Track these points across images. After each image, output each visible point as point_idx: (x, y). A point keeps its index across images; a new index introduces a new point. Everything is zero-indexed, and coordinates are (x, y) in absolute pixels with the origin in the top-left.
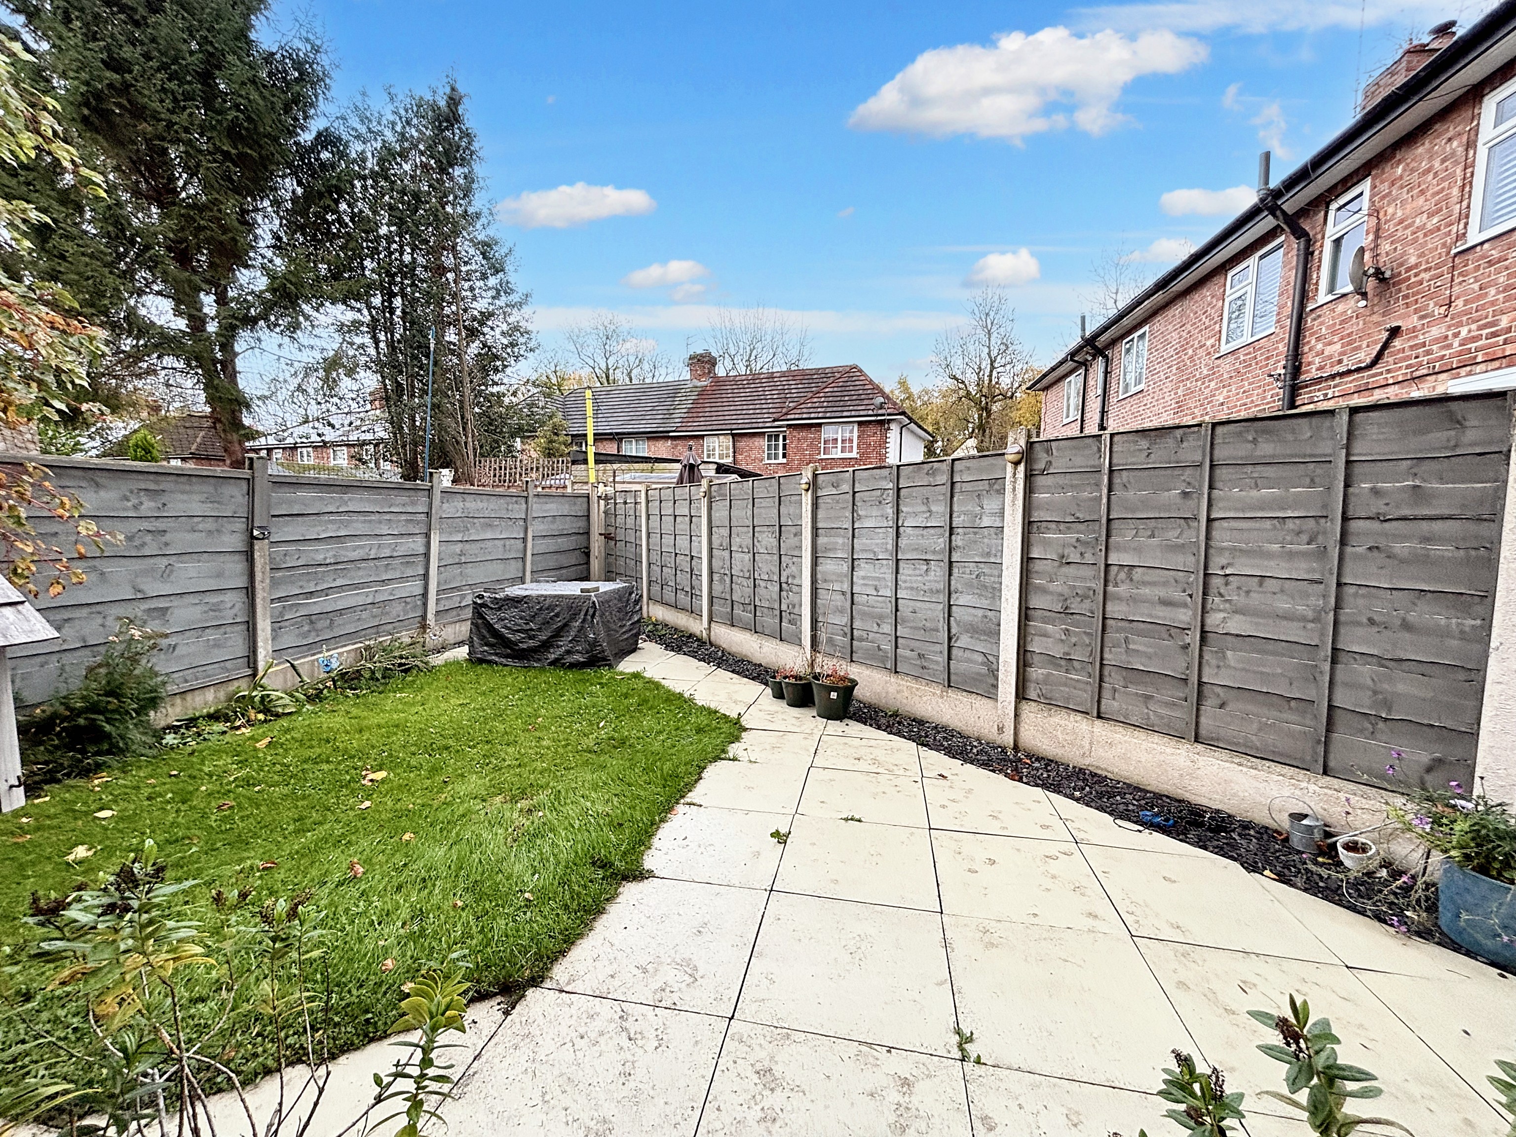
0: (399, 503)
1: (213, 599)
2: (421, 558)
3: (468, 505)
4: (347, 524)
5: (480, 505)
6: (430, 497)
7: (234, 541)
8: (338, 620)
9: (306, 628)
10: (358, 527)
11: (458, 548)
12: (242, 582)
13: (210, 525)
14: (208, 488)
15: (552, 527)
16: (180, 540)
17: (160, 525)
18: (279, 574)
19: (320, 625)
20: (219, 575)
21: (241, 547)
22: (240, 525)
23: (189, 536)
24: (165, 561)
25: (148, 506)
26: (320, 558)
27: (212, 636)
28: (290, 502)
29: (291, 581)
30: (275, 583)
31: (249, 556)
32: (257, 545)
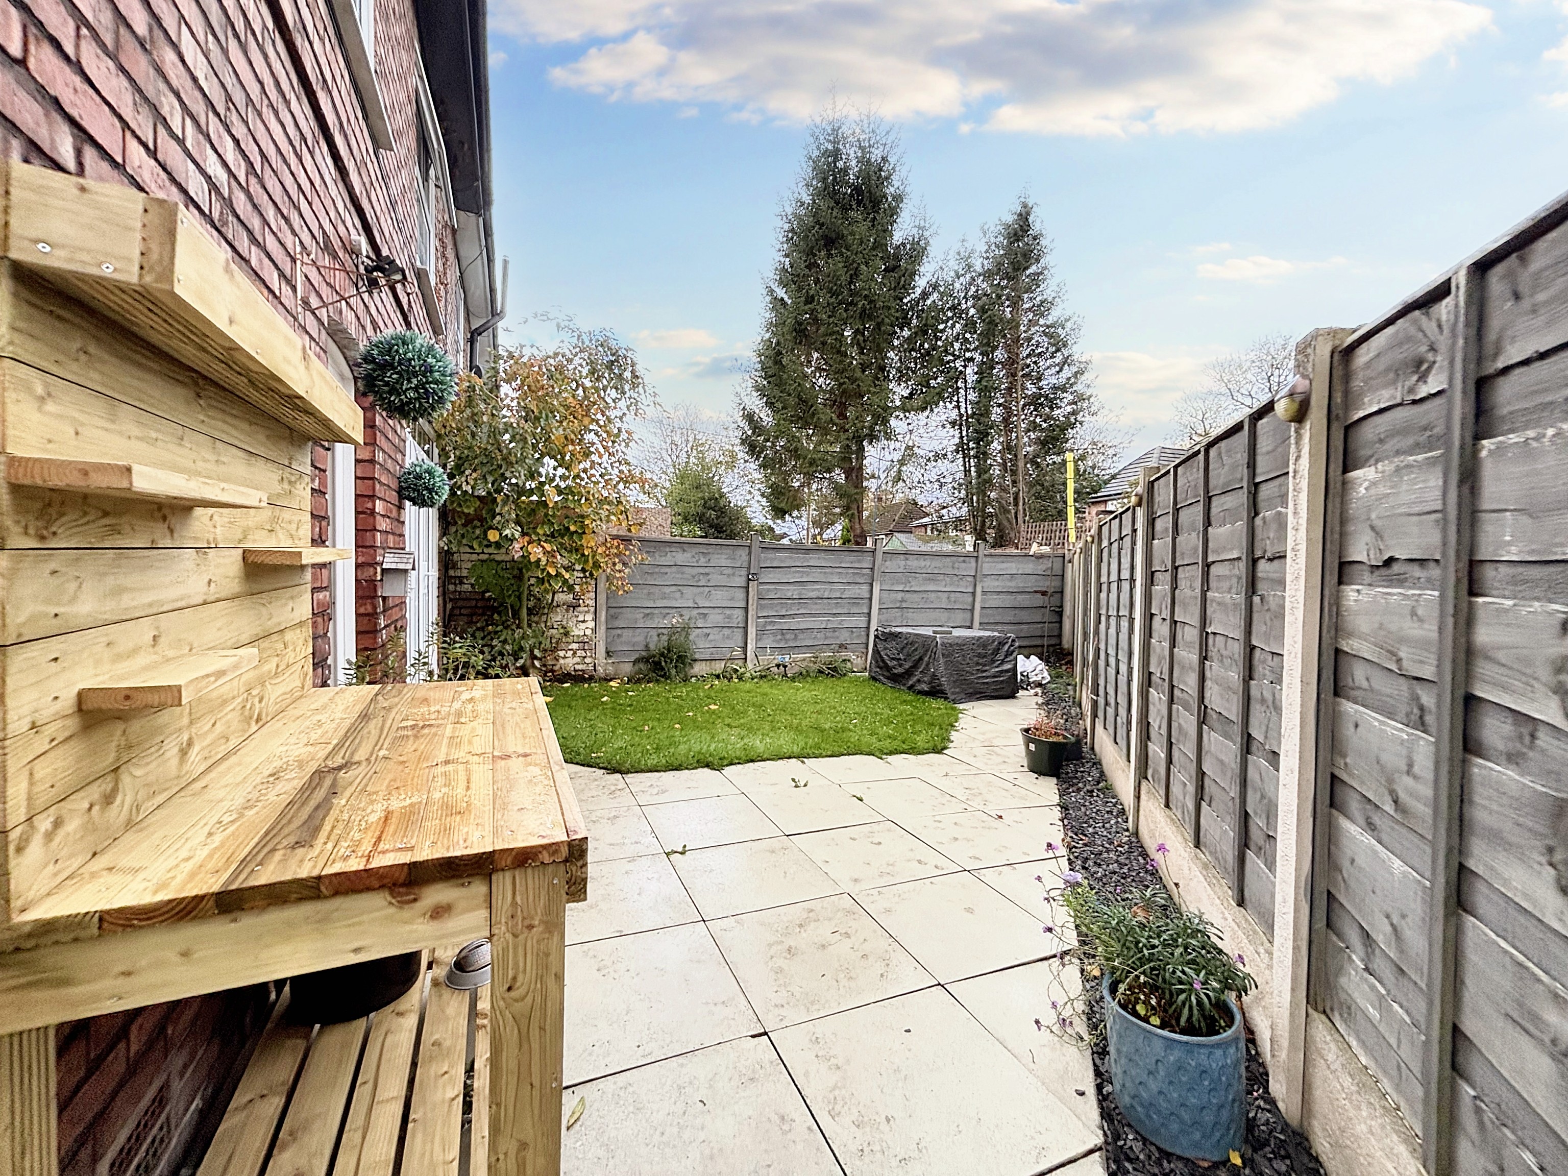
0: (848, 560)
1: (728, 612)
2: (866, 601)
3: (909, 563)
4: (808, 574)
5: (923, 563)
6: (874, 556)
7: (741, 582)
8: (801, 636)
9: (779, 637)
10: (816, 575)
11: (900, 596)
12: (743, 604)
13: (730, 571)
14: (729, 551)
15: (1010, 584)
16: (716, 579)
17: (707, 570)
18: (762, 602)
19: (788, 637)
20: (732, 599)
21: (744, 584)
22: (744, 572)
23: (720, 577)
24: (707, 589)
25: (702, 562)
26: (789, 595)
27: (727, 632)
28: (772, 560)
29: (771, 607)
30: (760, 607)
31: (747, 588)
32: (751, 583)
